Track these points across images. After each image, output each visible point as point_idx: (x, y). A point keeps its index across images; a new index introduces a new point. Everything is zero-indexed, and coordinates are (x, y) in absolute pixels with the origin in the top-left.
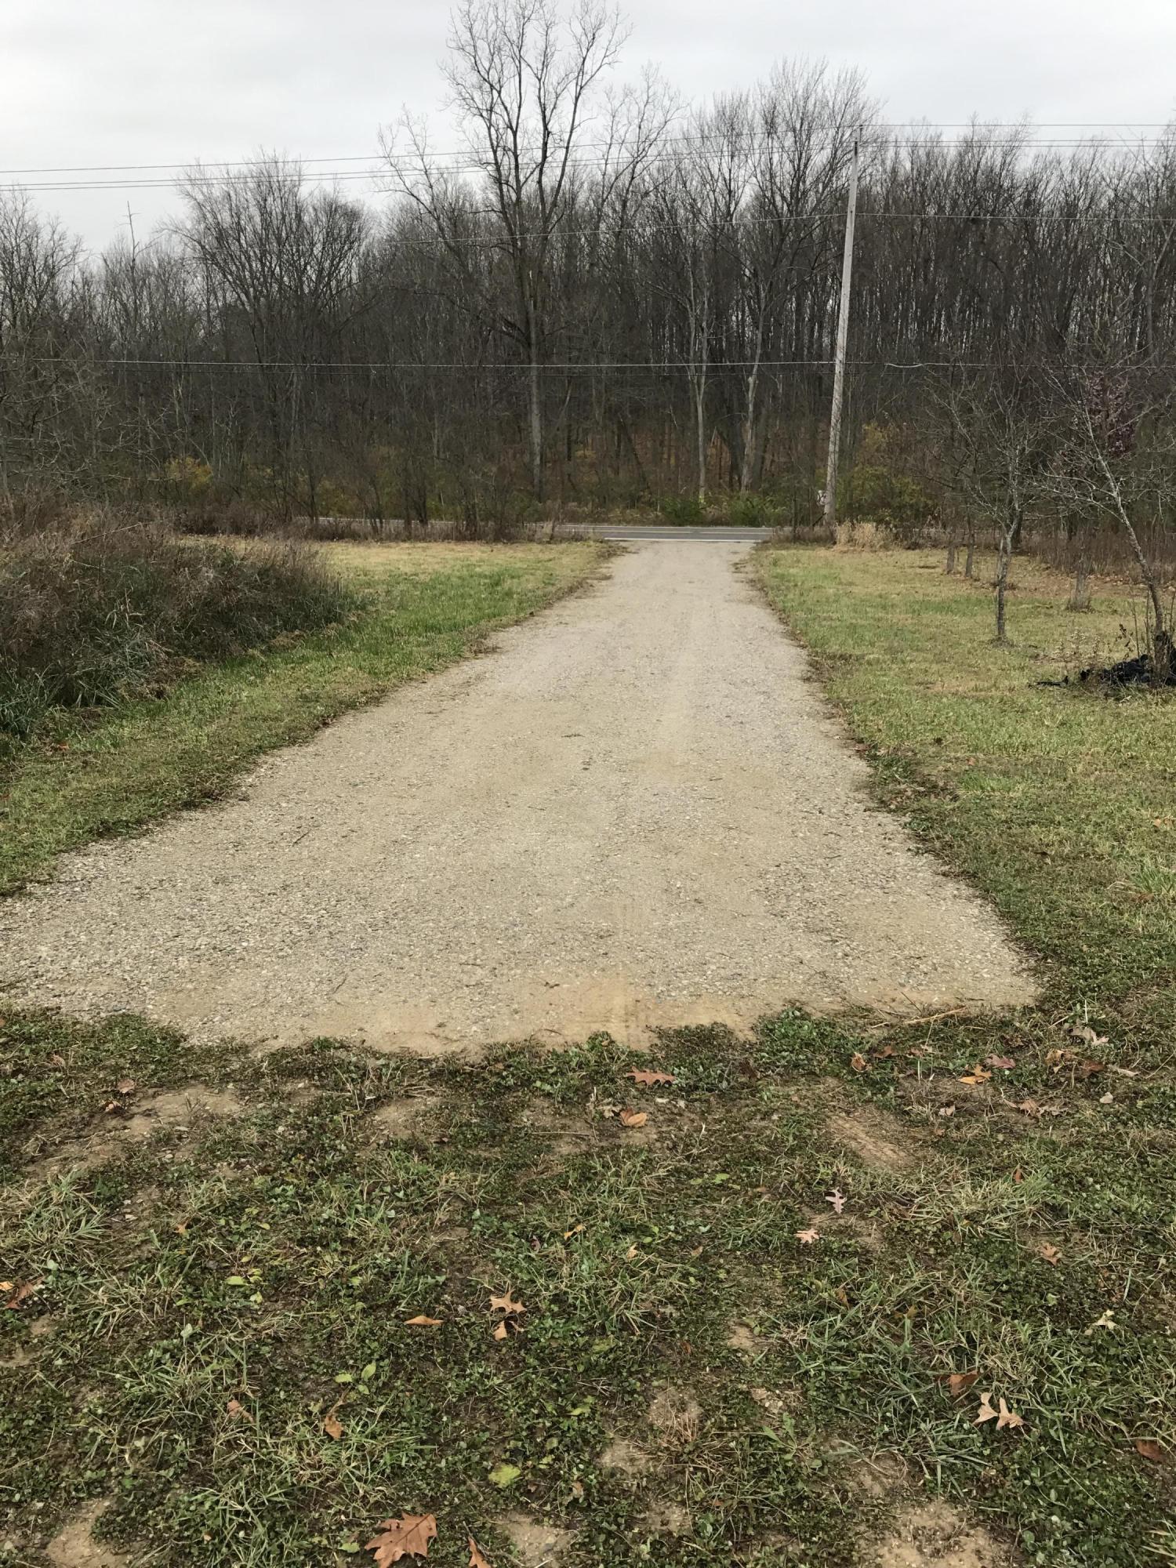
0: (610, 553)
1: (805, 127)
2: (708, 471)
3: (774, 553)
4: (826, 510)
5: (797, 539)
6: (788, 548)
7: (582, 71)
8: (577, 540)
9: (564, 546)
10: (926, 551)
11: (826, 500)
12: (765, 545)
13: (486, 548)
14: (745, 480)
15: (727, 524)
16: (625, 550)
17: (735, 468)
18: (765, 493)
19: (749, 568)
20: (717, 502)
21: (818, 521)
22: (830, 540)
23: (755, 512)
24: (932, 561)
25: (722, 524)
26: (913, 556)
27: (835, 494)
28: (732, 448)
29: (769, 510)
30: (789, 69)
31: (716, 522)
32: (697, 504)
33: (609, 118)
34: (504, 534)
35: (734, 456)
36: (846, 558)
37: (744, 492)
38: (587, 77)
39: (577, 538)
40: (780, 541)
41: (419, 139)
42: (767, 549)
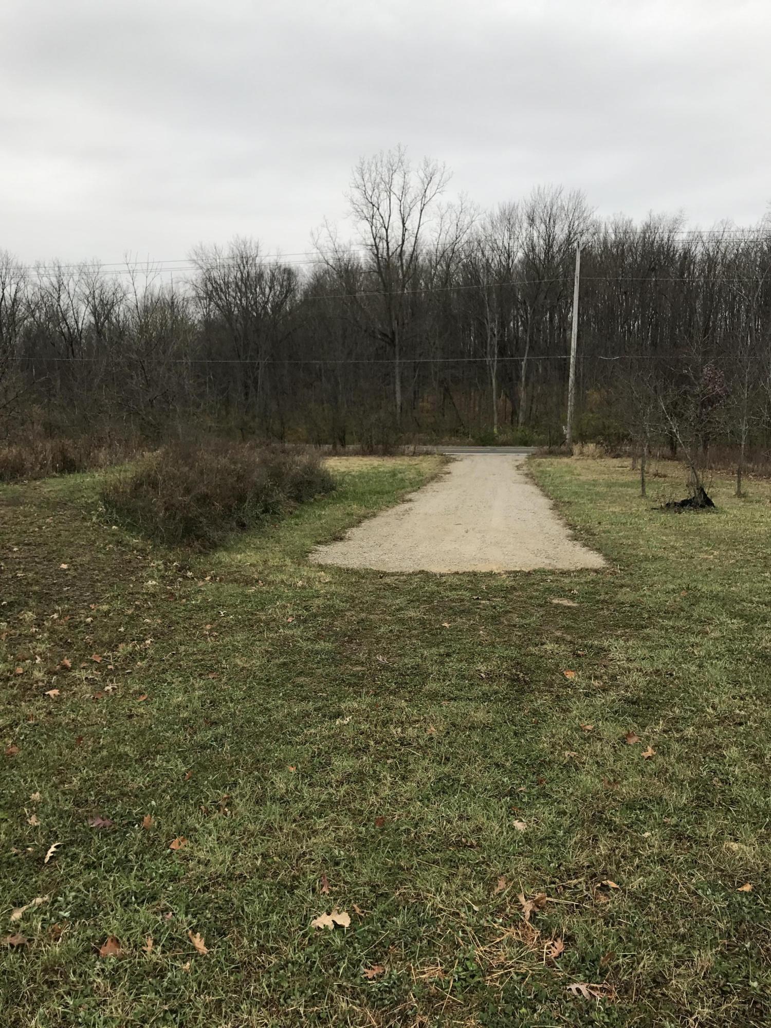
0: (447, 461)
1: (552, 221)
2: (498, 414)
3: (538, 460)
4: (568, 437)
5: (551, 453)
6: (546, 458)
7: (424, 196)
8: (428, 454)
9: (421, 457)
10: (624, 459)
11: (567, 431)
12: (534, 456)
13: (379, 459)
14: (521, 420)
15: (511, 445)
16: (455, 460)
17: (514, 413)
18: (533, 427)
19: (525, 468)
20: (505, 432)
21: (563, 443)
22: (570, 453)
23: (527, 439)
24: (626, 463)
25: (508, 445)
26: (616, 462)
27: (571, 428)
28: (513, 402)
29: (536, 437)
30: (541, 191)
31: (504, 444)
32: (493, 433)
33: (439, 219)
34: (388, 451)
35: (513, 405)
36: (579, 462)
37: (520, 427)
38: (427, 199)
39: (427, 453)
40: (541, 454)
41: (332, 234)
42: (535, 458)
